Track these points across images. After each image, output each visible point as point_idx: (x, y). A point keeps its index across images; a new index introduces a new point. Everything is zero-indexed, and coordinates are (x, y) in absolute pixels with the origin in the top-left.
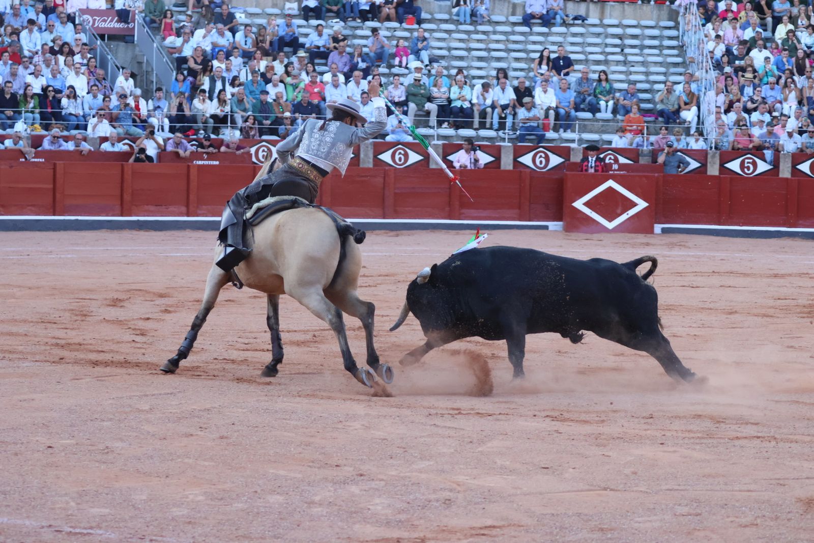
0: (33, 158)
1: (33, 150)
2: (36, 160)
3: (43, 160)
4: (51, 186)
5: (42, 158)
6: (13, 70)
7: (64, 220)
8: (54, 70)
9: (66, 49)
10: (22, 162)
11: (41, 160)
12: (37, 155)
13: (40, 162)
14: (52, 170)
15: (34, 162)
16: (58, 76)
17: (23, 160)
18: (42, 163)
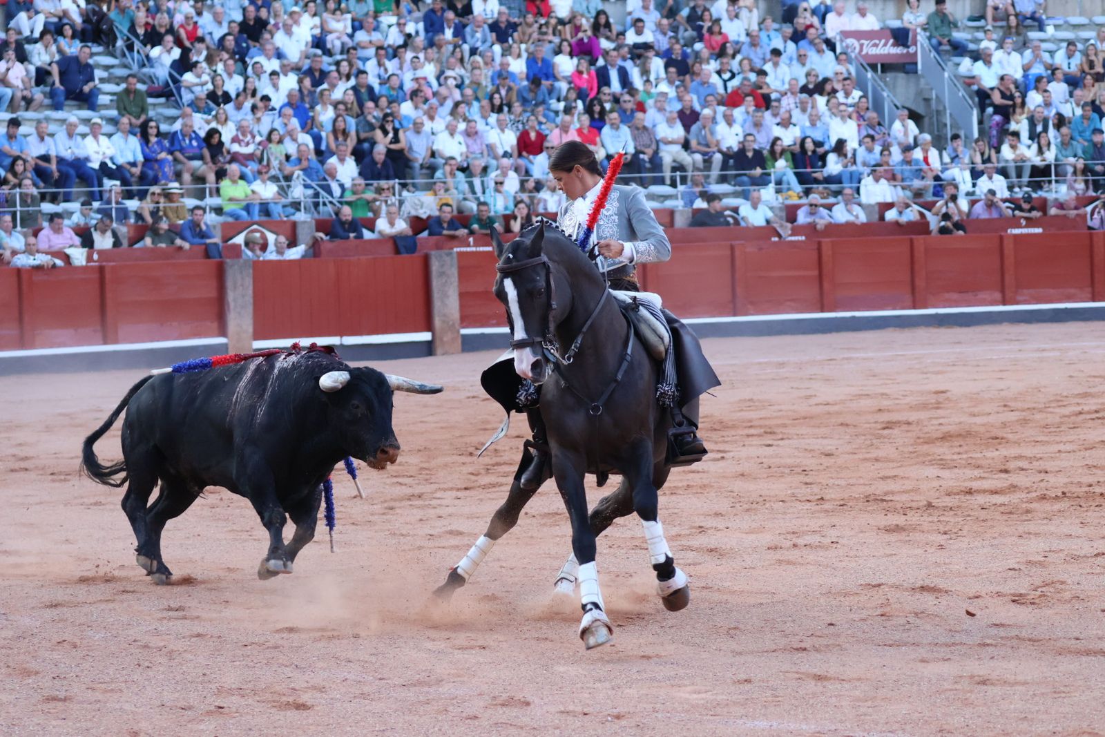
0: (791, 235)
1: (789, 225)
2: (793, 238)
3: (803, 238)
4: (816, 273)
6: (756, 118)
7: (837, 318)
8: (811, 116)
9: (826, 87)
10: (775, 242)
11: (800, 238)
12: (795, 232)
13: (798, 241)
14: (817, 251)
15: (792, 241)
16: (819, 124)
17: (775, 239)
18: (802, 242)
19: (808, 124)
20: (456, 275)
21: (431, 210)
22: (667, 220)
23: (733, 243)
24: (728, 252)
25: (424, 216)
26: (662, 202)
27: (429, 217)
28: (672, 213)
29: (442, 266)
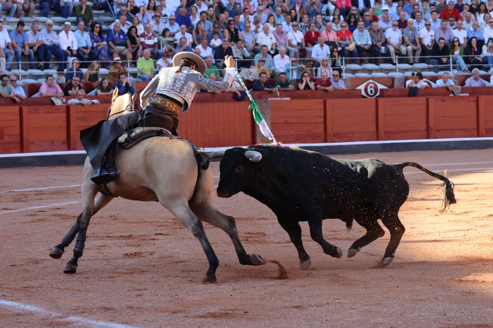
0: (461, 93)
1: (460, 87)
2: (462, 95)
3: (468, 95)
5: (467, 93)
6: (443, 25)
7: (486, 141)
8: (475, 25)
9: (482, 7)
10: (452, 97)
11: (466, 95)
12: (464, 91)
13: (465, 96)
14: (475, 103)
15: (461, 96)
16: (478, 29)
17: (453, 95)
18: (467, 96)
19: (472, 29)
20: (270, 113)
21: (255, 76)
22: (390, 83)
23: (428, 97)
24: (425, 102)
25: (252, 80)
26: (387, 73)
27: (255, 80)
28: (393, 79)
29: (262, 108)
